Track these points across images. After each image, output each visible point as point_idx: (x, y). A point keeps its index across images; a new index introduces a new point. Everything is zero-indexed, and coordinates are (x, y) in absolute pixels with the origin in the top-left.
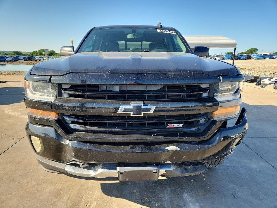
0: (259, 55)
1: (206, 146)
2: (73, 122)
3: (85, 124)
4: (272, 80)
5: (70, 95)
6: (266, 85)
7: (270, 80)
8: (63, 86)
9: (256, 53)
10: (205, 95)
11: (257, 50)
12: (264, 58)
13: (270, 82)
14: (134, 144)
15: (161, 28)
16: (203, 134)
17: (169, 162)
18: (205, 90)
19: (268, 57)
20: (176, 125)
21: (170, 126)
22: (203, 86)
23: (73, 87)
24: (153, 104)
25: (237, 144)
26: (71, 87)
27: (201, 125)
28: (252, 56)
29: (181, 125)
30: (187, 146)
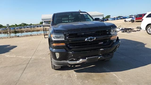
0: (111, 18)
1: (111, 48)
2: (70, 46)
3: (74, 46)
4: (120, 29)
5: (69, 37)
6: (118, 31)
7: (119, 29)
8: (66, 35)
9: (110, 18)
10: (108, 33)
11: (110, 16)
12: (114, 20)
13: (120, 30)
14: (91, 50)
15: (81, 12)
16: (109, 44)
17: (101, 54)
18: (108, 31)
19: (116, 19)
20: (101, 43)
21: (100, 43)
22: (107, 30)
23: (70, 35)
24: (95, 37)
25: (118, 47)
26: (69, 35)
27: (108, 42)
28: (109, 19)
29: (103, 43)
30: (105, 49)
